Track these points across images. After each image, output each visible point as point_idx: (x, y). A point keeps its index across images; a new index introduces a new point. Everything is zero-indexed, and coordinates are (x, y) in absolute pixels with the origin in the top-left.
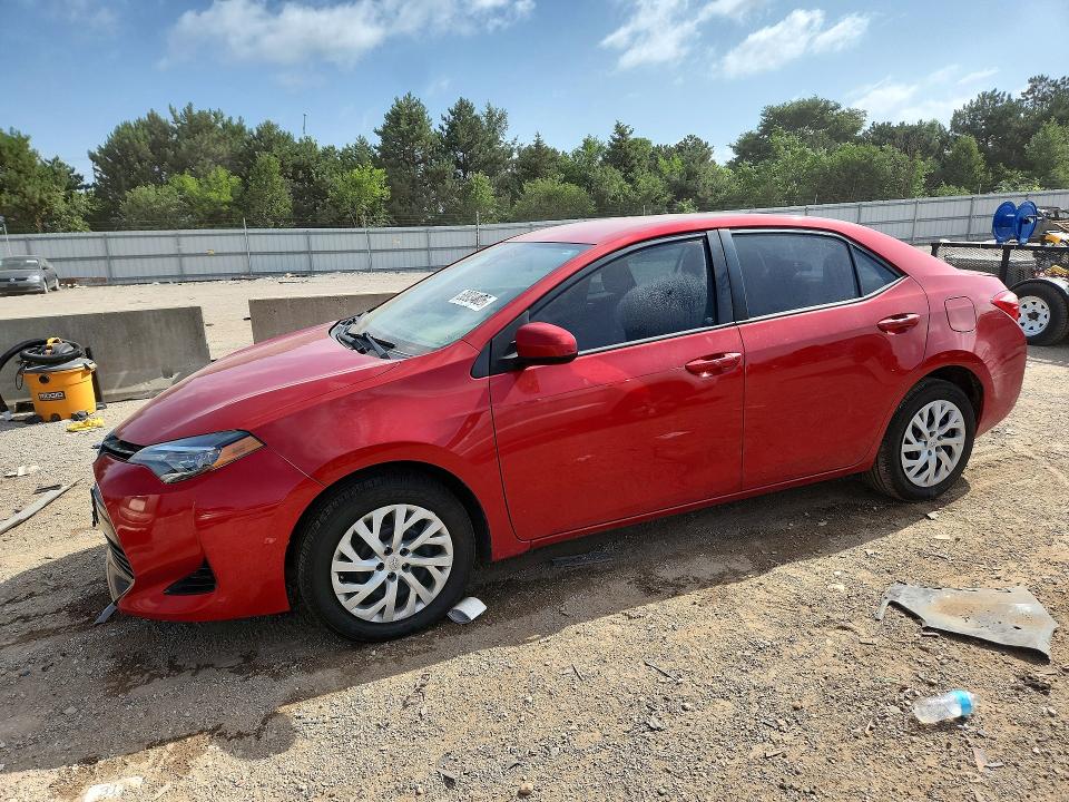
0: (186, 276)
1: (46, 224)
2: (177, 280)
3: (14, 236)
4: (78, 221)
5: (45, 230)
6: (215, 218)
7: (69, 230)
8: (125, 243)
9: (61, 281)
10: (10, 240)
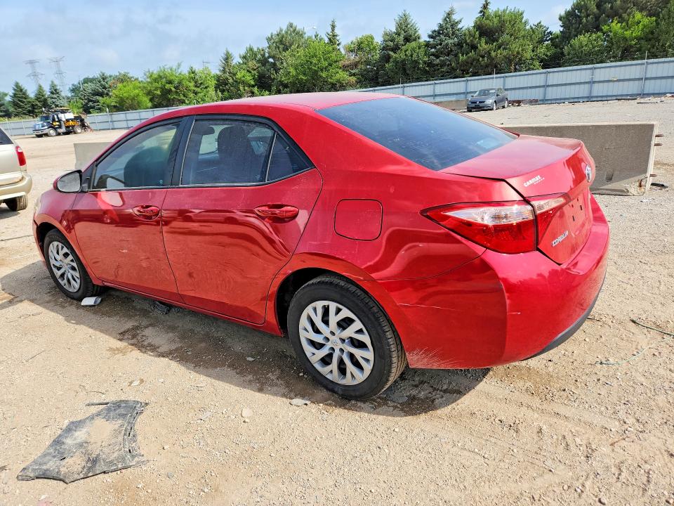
0: (592, 97)
1: (517, 67)
2: (586, 100)
3: (499, 75)
4: (537, 63)
5: (516, 70)
6: (627, 52)
7: (529, 69)
8: (558, 75)
9: (509, 102)
10: (496, 78)
